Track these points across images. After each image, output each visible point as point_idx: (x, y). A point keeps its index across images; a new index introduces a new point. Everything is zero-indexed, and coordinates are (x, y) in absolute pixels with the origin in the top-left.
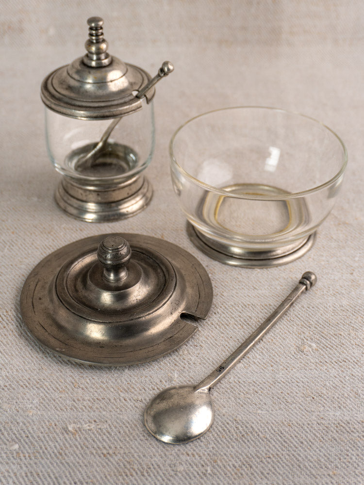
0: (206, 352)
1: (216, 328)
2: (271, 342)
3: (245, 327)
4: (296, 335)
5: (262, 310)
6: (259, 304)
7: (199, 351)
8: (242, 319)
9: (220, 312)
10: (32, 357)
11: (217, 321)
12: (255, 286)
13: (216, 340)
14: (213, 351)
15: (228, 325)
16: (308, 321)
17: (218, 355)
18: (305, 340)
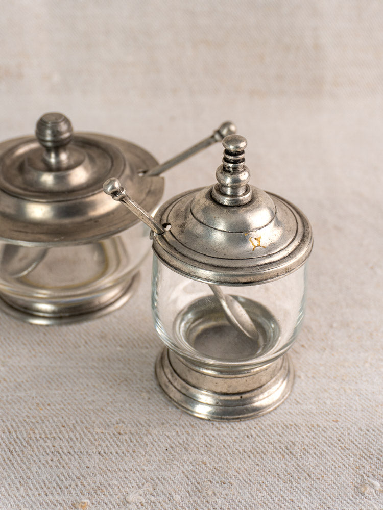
0: (236, 493)
1: (250, 457)
2: (321, 478)
3: (286, 456)
4: (353, 469)
5: (309, 432)
6: (304, 425)
7: (227, 491)
8: (282, 446)
9: (254, 435)
10: (9, 495)
11: (250, 448)
12: (298, 400)
13: (249, 475)
14: (246, 491)
15: (264, 454)
16: (367, 450)
17: (252, 496)
18: (366, 478)
